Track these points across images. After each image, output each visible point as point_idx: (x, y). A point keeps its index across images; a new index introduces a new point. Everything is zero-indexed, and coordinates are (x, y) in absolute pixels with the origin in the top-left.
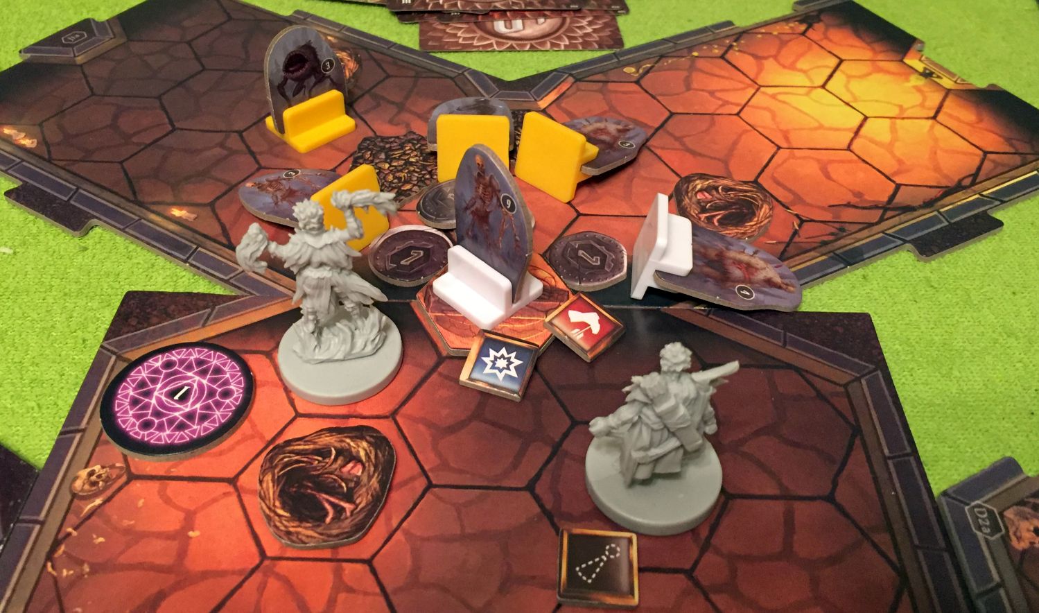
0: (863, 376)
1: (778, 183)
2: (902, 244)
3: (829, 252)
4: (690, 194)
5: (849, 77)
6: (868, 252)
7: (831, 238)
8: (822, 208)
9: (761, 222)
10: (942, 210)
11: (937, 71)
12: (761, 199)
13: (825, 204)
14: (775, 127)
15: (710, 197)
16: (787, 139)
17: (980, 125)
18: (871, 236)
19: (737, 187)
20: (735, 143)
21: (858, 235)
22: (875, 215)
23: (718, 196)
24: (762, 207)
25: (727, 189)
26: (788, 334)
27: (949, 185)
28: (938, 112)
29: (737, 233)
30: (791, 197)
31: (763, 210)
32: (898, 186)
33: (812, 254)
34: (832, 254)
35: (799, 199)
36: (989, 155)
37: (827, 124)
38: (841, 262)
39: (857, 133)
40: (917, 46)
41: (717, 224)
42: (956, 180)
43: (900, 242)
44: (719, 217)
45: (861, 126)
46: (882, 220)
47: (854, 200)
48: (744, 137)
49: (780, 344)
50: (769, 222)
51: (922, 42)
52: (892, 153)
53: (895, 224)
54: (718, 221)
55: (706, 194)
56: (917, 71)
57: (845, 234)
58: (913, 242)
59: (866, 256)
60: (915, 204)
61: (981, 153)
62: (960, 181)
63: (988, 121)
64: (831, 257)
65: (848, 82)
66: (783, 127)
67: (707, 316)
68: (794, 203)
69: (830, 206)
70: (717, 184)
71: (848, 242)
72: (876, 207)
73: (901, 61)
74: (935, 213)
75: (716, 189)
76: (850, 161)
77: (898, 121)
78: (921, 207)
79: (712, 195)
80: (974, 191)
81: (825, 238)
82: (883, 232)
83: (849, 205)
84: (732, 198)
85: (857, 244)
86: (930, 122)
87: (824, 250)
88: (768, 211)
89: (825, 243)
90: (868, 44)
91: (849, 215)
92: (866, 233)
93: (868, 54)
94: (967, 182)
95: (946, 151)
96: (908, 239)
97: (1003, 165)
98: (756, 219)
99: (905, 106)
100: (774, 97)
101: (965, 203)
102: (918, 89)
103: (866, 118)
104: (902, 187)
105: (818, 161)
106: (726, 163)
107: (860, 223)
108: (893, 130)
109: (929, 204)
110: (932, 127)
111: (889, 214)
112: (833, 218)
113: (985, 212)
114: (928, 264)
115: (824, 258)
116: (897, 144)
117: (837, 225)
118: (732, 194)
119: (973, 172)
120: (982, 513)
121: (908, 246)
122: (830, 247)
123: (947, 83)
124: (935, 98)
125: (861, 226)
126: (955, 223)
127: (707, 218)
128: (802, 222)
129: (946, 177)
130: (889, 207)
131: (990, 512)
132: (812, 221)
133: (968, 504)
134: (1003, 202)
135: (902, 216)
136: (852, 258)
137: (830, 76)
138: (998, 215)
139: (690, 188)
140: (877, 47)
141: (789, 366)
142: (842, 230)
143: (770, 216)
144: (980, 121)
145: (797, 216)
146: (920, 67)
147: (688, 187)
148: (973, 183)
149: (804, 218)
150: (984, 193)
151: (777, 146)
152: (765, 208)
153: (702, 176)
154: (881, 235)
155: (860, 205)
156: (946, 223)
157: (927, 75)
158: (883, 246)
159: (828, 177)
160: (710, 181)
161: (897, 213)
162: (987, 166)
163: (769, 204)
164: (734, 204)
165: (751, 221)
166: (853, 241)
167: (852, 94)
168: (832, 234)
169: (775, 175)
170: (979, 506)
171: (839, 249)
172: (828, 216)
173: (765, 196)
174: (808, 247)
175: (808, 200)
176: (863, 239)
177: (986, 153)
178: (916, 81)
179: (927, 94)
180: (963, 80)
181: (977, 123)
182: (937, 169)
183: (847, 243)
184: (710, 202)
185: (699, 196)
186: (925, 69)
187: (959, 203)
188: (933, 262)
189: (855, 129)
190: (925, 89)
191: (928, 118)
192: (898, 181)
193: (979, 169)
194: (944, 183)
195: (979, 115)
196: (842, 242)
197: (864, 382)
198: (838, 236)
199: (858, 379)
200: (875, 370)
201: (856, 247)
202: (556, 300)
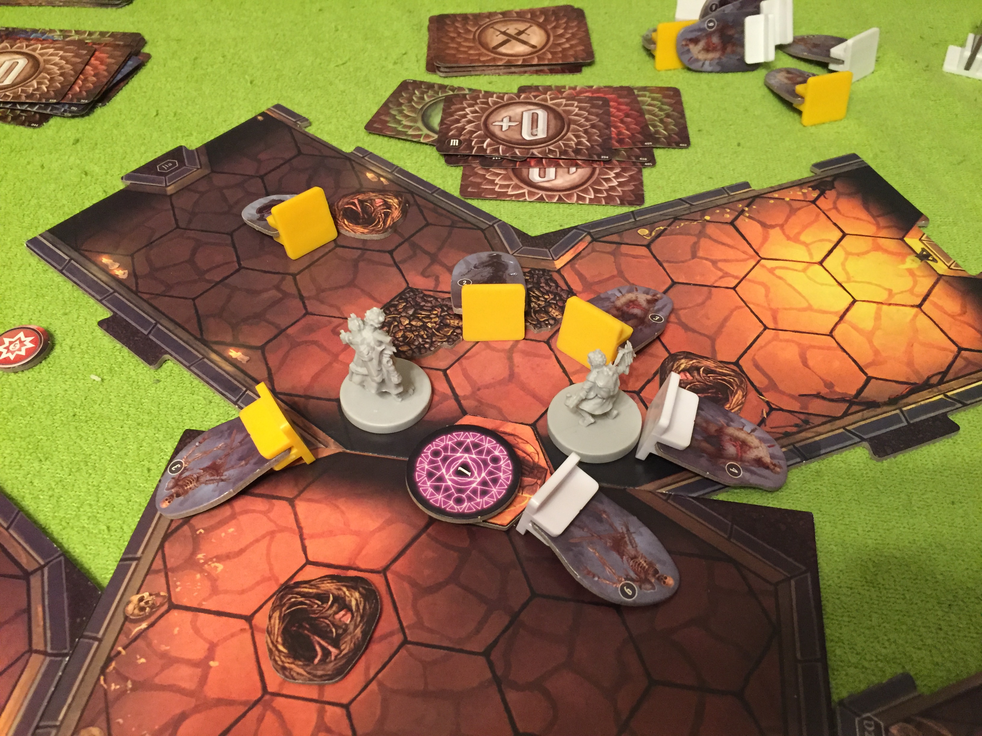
0: (793, 576)
1: (757, 367)
2: (860, 442)
3: (789, 445)
5: (848, 254)
6: (825, 448)
7: (795, 429)
8: (792, 397)
9: (734, 408)
10: (904, 409)
11: (934, 253)
12: (737, 385)
13: (796, 393)
14: (766, 304)
15: (691, 378)
16: (775, 319)
17: (962, 318)
18: (833, 431)
19: (718, 370)
20: (726, 319)
21: (821, 428)
22: (839, 409)
23: (698, 377)
24: (736, 393)
25: (708, 371)
26: (735, 526)
27: (918, 382)
28: (924, 300)
30: (766, 382)
31: (736, 396)
32: (869, 379)
34: (791, 447)
35: (773, 386)
36: (963, 352)
37: (815, 307)
38: (799, 457)
39: (842, 317)
40: (921, 223)
42: (925, 377)
43: (857, 440)
45: (847, 310)
46: (846, 414)
47: (824, 391)
48: (735, 313)
49: (726, 536)
50: (740, 409)
51: (927, 219)
52: (870, 342)
53: (857, 420)
55: (688, 374)
56: (914, 251)
57: (808, 426)
58: (870, 440)
59: (823, 451)
60: (880, 400)
61: (955, 349)
62: (929, 378)
63: (972, 315)
64: (790, 450)
65: (846, 259)
66: (774, 306)
67: (666, 501)
68: (767, 389)
69: (800, 395)
70: (700, 365)
71: (809, 435)
72: (842, 400)
73: (902, 239)
74: (898, 411)
75: (698, 369)
76: (829, 348)
77: (885, 307)
78: (886, 404)
79: (693, 377)
80: (939, 391)
81: (789, 429)
82: (844, 428)
83: (818, 396)
84: (710, 381)
85: (817, 439)
86: (915, 310)
87: (787, 441)
88: (740, 397)
89: (787, 435)
90: (874, 217)
91: (817, 406)
92: (828, 427)
93: (871, 229)
94: (935, 380)
95: (923, 344)
96: (865, 437)
97: (975, 364)
98: (728, 405)
99: (895, 291)
100: (771, 271)
101: (930, 402)
102: (911, 272)
103: (854, 301)
104: (873, 381)
105: (799, 344)
106: (713, 340)
107: (823, 416)
108: (878, 317)
109: (893, 401)
110: (915, 316)
111: (854, 408)
112: (801, 408)
113: (945, 415)
114: (880, 463)
116: (879, 333)
117: (802, 417)
118: (711, 376)
119: (943, 370)
120: (870, 726)
121: (866, 444)
122: (792, 440)
123: (941, 267)
124: (925, 283)
125: (824, 419)
126: (913, 424)
128: (771, 409)
129: (917, 372)
130: (855, 401)
131: (877, 726)
132: (781, 409)
133: (859, 716)
134: (965, 405)
135: (865, 412)
136: (809, 453)
137: (830, 252)
138: (957, 418)
139: (675, 366)
140: (882, 222)
141: (730, 560)
142: (806, 422)
143: (742, 403)
144: (964, 313)
145: (768, 403)
146: (918, 247)
147: (673, 366)
148: (941, 382)
149: (774, 406)
150: (949, 394)
151: (765, 326)
152: (740, 393)
153: (688, 355)
154: (842, 430)
155: (828, 397)
156: (905, 424)
157: (924, 257)
158: (840, 442)
159: (805, 363)
160: (694, 361)
161: (862, 408)
162: (960, 363)
163: (744, 389)
164: (711, 387)
165: (724, 406)
166: (813, 434)
167: (847, 273)
168: (796, 425)
169: (756, 357)
170: (869, 719)
171: (798, 442)
172: (796, 406)
173: (742, 382)
175: (781, 387)
176: (824, 432)
177: (960, 349)
178: (912, 263)
179: (918, 279)
180: (957, 265)
181: (960, 315)
182: (910, 363)
184: (690, 384)
185: (682, 376)
186: (923, 250)
187: (922, 403)
188: (884, 462)
189: (842, 313)
190: (918, 273)
191: (912, 306)
192: (870, 374)
193: (951, 365)
194: (914, 379)
195: (964, 306)
196: (804, 435)
197: (793, 582)
198: (801, 429)
199: (788, 579)
200: (805, 572)
201: (815, 442)
202: (535, 477)
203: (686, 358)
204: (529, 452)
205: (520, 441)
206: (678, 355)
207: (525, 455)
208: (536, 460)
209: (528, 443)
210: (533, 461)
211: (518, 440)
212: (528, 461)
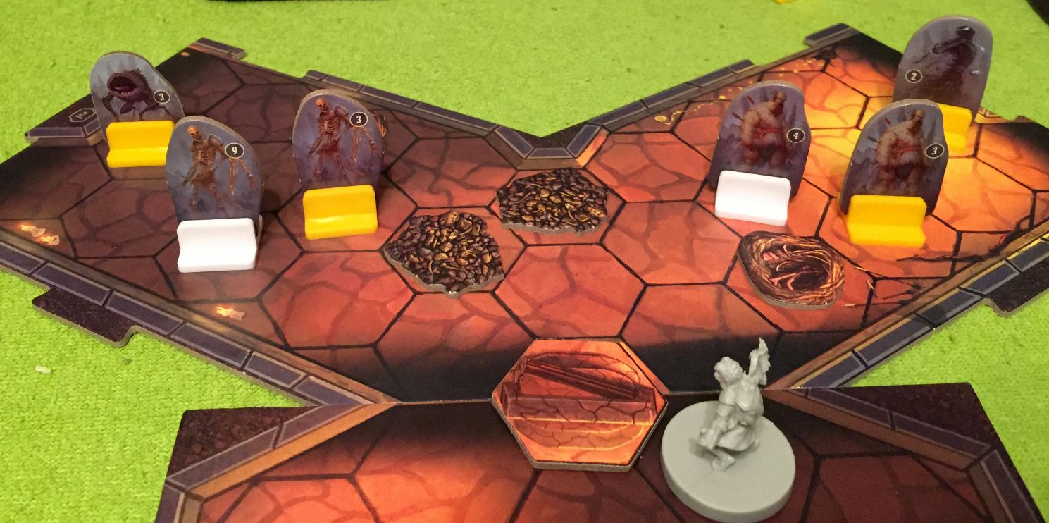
0: (981, 458)
1: (841, 236)
2: (980, 299)
3: (911, 313)
4: (756, 256)
6: (950, 311)
7: (909, 297)
8: (891, 263)
9: (836, 284)
10: (1009, 258)
12: (829, 258)
13: (894, 260)
14: (820, 174)
15: (777, 258)
16: (836, 187)
17: (1019, 162)
18: (947, 292)
19: (802, 245)
21: (936, 291)
22: (945, 269)
23: (785, 256)
24: (832, 267)
25: (792, 248)
26: (895, 414)
27: (1009, 229)
28: (976, 149)
29: (815, 298)
30: (858, 252)
31: (834, 269)
32: (960, 234)
33: (894, 317)
34: (914, 316)
35: (866, 254)
36: (1038, 194)
38: (927, 325)
41: (792, 288)
42: (1014, 223)
43: (977, 297)
44: (792, 280)
46: (953, 273)
47: (921, 253)
49: (889, 426)
50: (844, 283)
53: (968, 277)
54: (793, 284)
55: (771, 254)
57: (921, 292)
58: (991, 295)
59: (949, 315)
60: (983, 252)
61: (1030, 192)
62: (1018, 224)
63: (1028, 158)
64: (914, 320)
66: (829, 173)
67: (805, 397)
68: (862, 259)
69: (898, 260)
70: (780, 243)
71: (928, 300)
72: (945, 258)
74: (1004, 262)
75: (781, 247)
78: (988, 256)
79: (779, 256)
80: (1035, 235)
81: (903, 297)
82: (958, 287)
83: (917, 258)
84: (799, 258)
85: (937, 302)
86: (972, 160)
87: (905, 310)
88: (839, 270)
89: (904, 304)
90: (890, 78)
91: (920, 269)
92: (941, 289)
94: (1025, 225)
95: (995, 192)
96: (985, 293)
98: (830, 281)
101: (1030, 249)
104: (964, 235)
107: (932, 278)
109: (995, 252)
110: (975, 166)
111: (959, 266)
112: (906, 273)
114: (1009, 320)
115: (907, 320)
117: (911, 282)
118: (798, 253)
119: (1029, 214)
121: (987, 301)
122: (910, 308)
125: (934, 282)
126: (1026, 272)
127: (779, 281)
128: (875, 280)
129: (1003, 220)
130: (958, 259)
132: (886, 278)
135: (972, 267)
136: (935, 319)
137: (862, 115)
139: (755, 249)
141: (904, 452)
142: (918, 287)
143: (843, 276)
144: (1020, 157)
145: (869, 273)
147: (752, 248)
148: (1032, 227)
149: (876, 276)
150: (1045, 237)
151: (828, 195)
152: (836, 265)
153: (764, 235)
154: (957, 290)
155: (928, 258)
156: (1017, 273)
158: (962, 302)
160: (773, 239)
161: (966, 263)
162: (1039, 206)
163: (839, 262)
164: (802, 264)
165: (826, 283)
166: (931, 299)
168: (909, 292)
169: (834, 228)
171: (920, 308)
172: (898, 272)
173: (833, 254)
174: (889, 308)
175: (875, 255)
176: (941, 296)
177: (1035, 192)
180: (991, 113)
181: (1018, 159)
182: (993, 212)
183: (926, 301)
184: (779, 264)
185: (766, 257)
187: (1024, 249)
188: (1013, 316)
191: (968, 157)
192: (959, 229)
193: (1033, 209)
194: (1004, 227)
195: (1017, 150)
196: (920, 301)
197: (983, 464)
198: (914, 295)
199: (977, 461)
200: (991, 450)
201: (937, 306)
202: (642, 400)
203: (762, 237)
204: (625, 373)
205: (609, 361)
206: (754, 236)
207: (621, 376)
208: (636, 380)
209: (619, 361)
210: (634, 382)
211: (608, 360)
212: (627, 382)
